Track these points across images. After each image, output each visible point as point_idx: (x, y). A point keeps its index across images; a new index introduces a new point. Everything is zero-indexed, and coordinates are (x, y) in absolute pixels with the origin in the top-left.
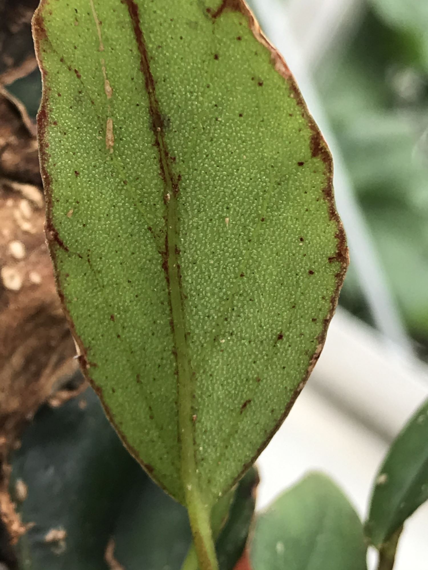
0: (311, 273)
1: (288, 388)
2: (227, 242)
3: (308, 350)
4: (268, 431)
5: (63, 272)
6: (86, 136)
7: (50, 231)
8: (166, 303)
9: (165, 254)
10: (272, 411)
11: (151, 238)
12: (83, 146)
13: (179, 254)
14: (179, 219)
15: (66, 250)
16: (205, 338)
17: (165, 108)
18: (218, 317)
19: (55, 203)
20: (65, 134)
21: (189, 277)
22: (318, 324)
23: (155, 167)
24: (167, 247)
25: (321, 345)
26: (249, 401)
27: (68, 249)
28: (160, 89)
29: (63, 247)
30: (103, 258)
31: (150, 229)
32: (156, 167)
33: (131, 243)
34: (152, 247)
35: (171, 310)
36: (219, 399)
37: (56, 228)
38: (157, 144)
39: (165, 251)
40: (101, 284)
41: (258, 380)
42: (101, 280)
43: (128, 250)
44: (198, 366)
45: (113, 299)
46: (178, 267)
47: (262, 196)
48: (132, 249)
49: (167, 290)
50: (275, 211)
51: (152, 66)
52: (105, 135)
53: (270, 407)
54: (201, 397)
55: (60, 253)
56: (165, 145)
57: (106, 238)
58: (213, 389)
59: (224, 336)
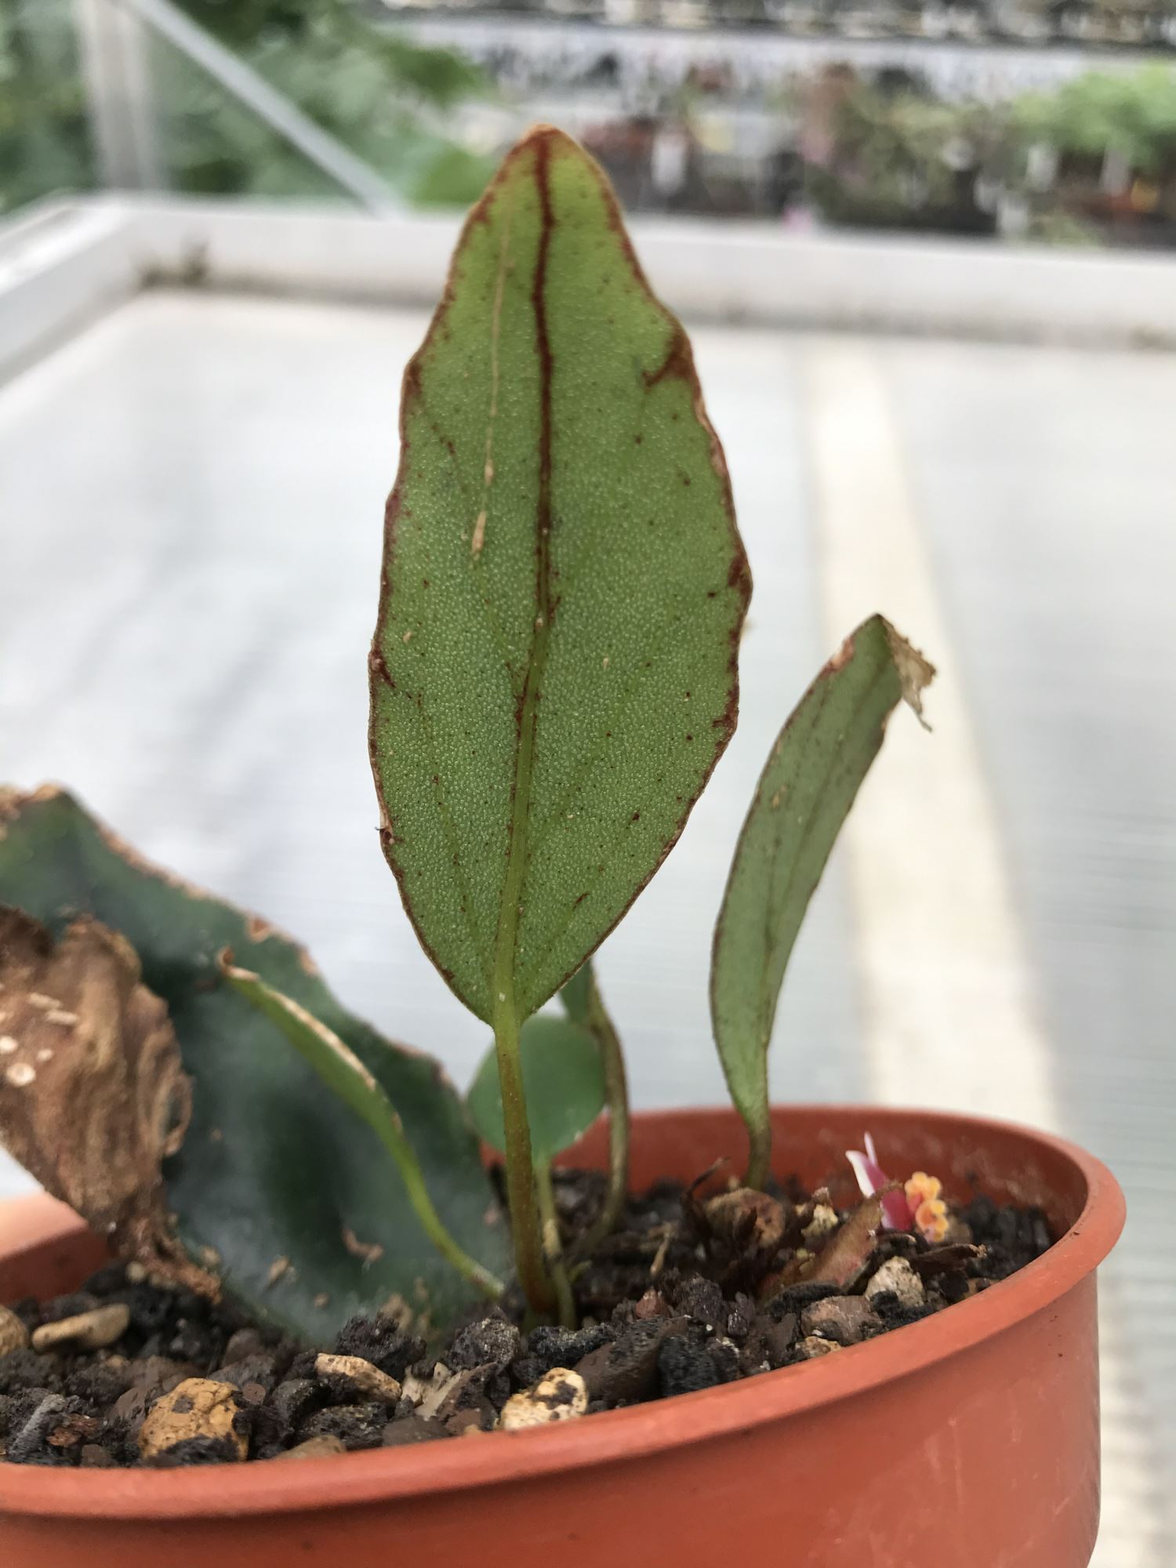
0: (689, 738)
1: (633, 882)
2: (599, 690)
3: (664, 836)
4: (600, 934)
5: (383, 716)
6: (446, 534)
7: (376, 658)
8: (510, 763)
9: (521, 699)
10: (609, 909)
11: (507, 677)
12: (441, 548)
13: (539, 699)
14: (547, 654)
15: (393, 685)
16: (550, 810)
17: (557, 504)
18: (571, 785)
19: (390, 622)
20: (420, 529)
21: (545, 730)
22: (682, 804)
23: (529, 583)
24: (525, 689)
25: (680, 830)
26: (585, 895)
27: (395, 685)
28: (557, 476)
29: (390, 681)
30: (439, 701)
31: (508, 665)
32: (531, 582)
33: (478, 682)
34: (505, 689)
35: (515, 773)
36: (552, 889)
37: (385, 655)
38: (539, 551)
39: (522, 695)
40: (429, 735)
41: (601, 869)
42: (429, 729)
43: (473, 691)
44: (536, 847)
45: (442, 753)
46: (535, 717)
47: (654, 634)
48: (478, 690)
49: (515, 747)
50: (665, 654)
51: (555, 444)
52: (471, 535)
53: (608, 903)
54: (532, 886)
55: (384, 689)
56: (548, 554)
57: (448, 674)
58: (548, 877)
59: (572, 810)
